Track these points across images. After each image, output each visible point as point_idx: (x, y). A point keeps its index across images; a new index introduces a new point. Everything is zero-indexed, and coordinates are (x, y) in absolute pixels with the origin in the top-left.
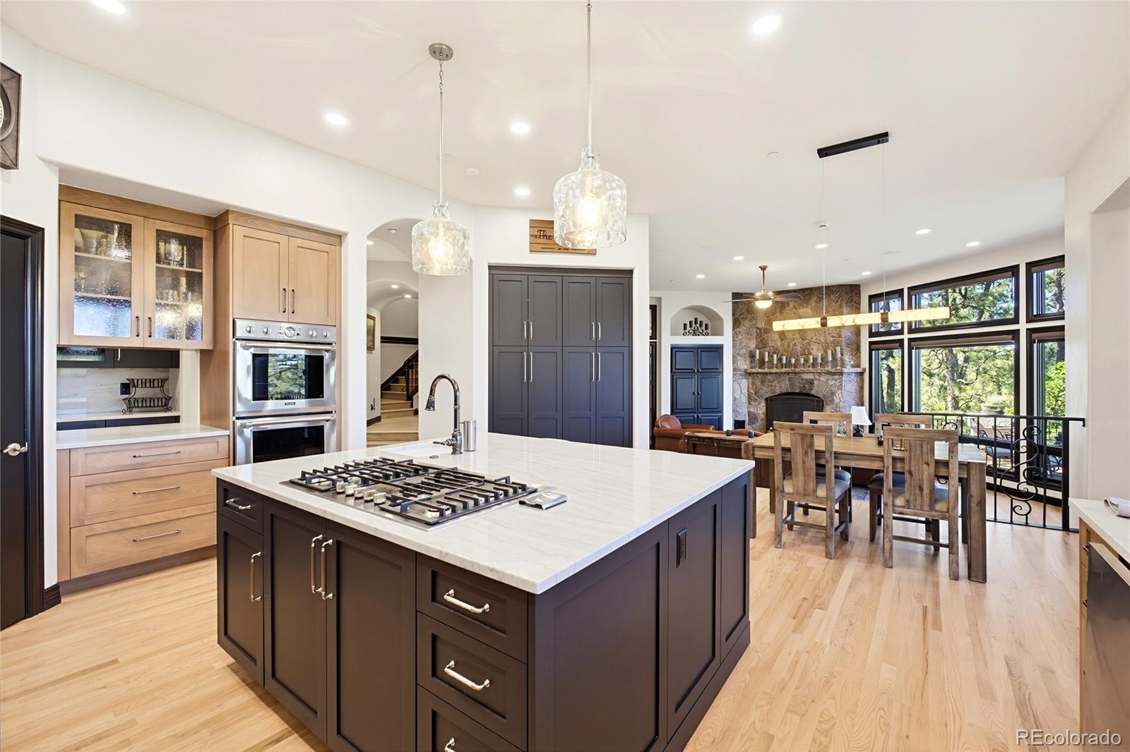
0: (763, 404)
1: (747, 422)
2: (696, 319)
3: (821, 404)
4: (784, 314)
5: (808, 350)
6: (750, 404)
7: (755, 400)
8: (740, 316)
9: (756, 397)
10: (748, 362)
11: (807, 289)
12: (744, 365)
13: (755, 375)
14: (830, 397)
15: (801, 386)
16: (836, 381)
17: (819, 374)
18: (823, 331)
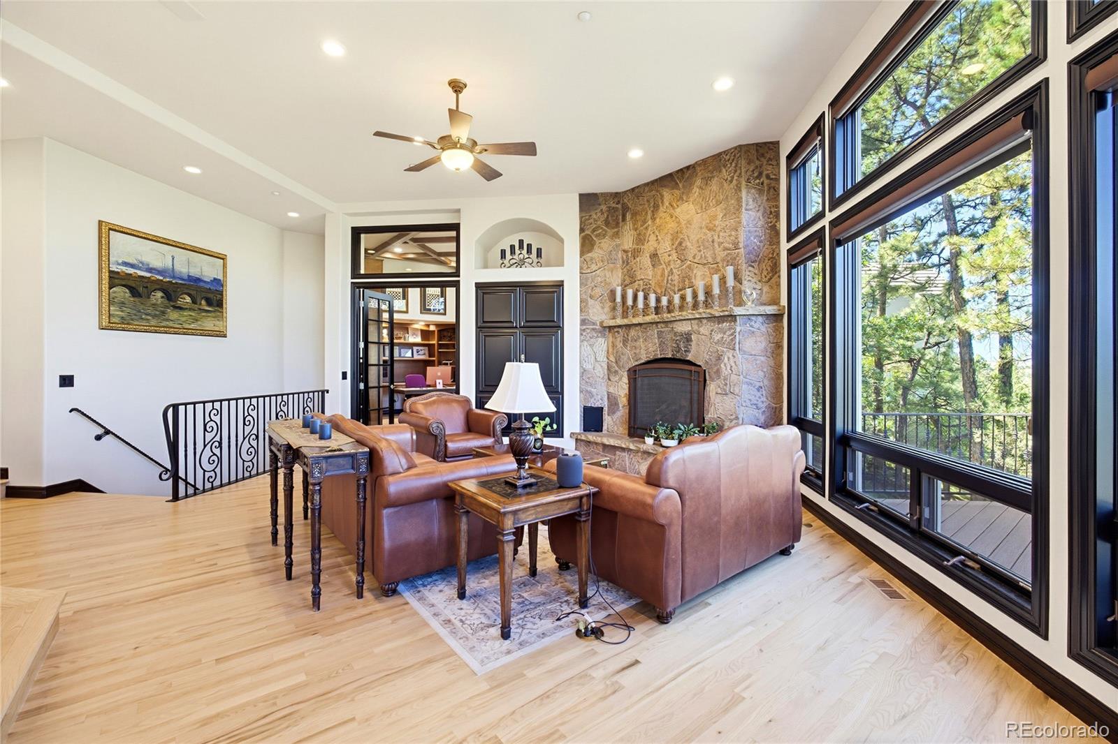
0: (625, 379)
1: (606, 409)
2: (521, 242)
3: (702, 379)
4: (658, 220)
5: (688, 278)
6: (609, 379)
7: (616, 372)
8: (594, 231)
9: (617, 369)
10: (607, 309)
11: (688, 168)
12: (600, 314)
13: (616, 330)
14: (715, 365)
15: (674, 345)
16: (724, 333)
17: (701, 322)
18: (710, 240)
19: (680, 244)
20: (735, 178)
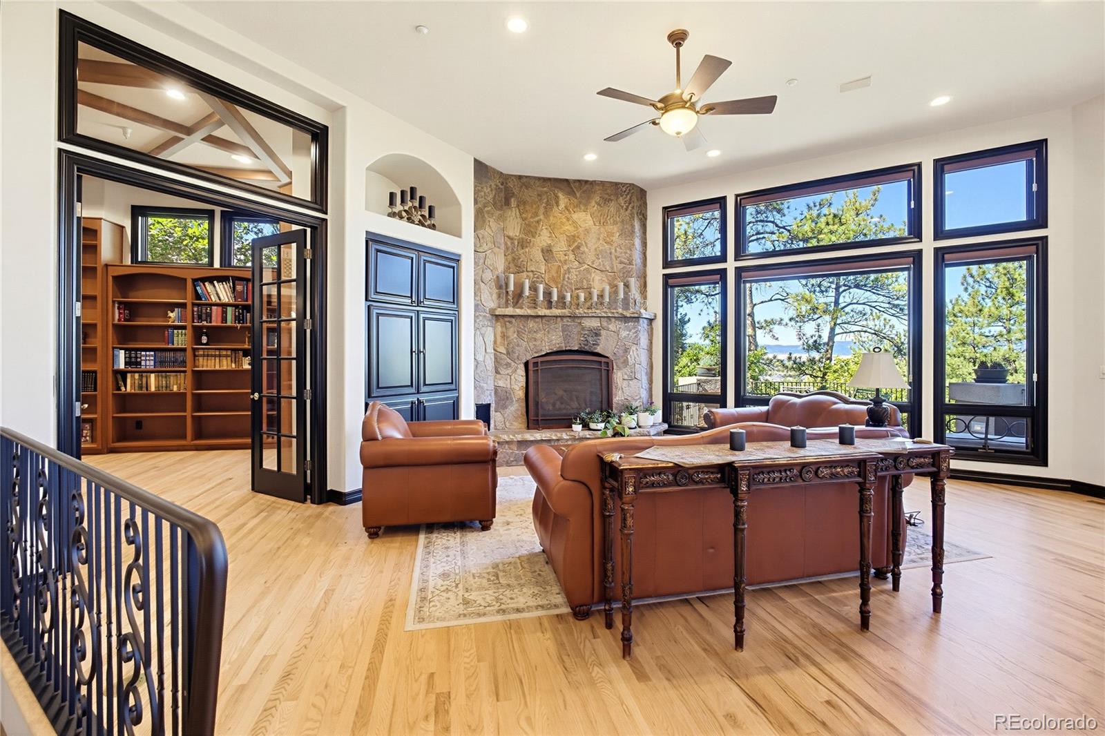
0: (521, 371)
1: (493, 405)
2: (413, 190)
3: (609, 369)
4: (551, 218)
5: (588, 281)
6: (497, 372)
7: (508, 365)
8: (485, 206)
9: (509, 361)
10: (494, 296)
11: (586, 182)
12: (490, 299)
13: (506, 319)
14: (622, 357)
15: (582, 339)
16: (630, 331)
17: (610, 320)
18: (608, 252)
19: (578, 247)
20: (630, 208)
